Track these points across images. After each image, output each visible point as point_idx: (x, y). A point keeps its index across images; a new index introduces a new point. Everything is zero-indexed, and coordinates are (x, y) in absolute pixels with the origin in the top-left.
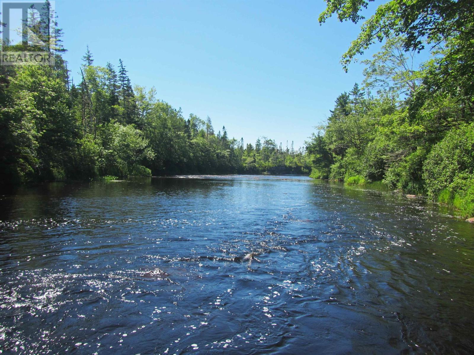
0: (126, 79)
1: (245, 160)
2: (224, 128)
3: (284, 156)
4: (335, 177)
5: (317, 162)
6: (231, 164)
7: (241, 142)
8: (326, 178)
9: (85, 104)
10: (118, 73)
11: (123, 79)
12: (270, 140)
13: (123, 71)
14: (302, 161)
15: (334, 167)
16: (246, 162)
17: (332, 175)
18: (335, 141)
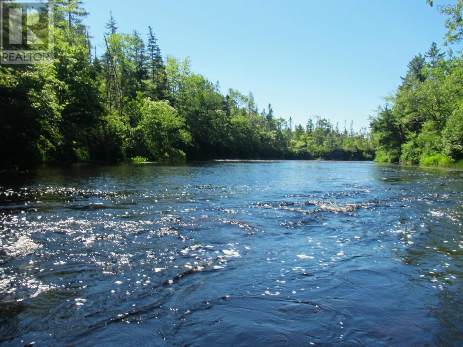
0: (156, 48)
1: (294, 144)
2: (270, 105)
3: (342, 139)
4: (407, 159)
5: (384, 141)
6: (277, 148)
7: (288, 122)
8: (396, 161)
9: (109, 77)
10: (146, 42)
11: (152, 48)
12: (325, 120)
13: (153, 39)
14: (363, 144)
15: (407, 146)
16: (296, 146)
17: (403, 157)
18: (408, 113)
